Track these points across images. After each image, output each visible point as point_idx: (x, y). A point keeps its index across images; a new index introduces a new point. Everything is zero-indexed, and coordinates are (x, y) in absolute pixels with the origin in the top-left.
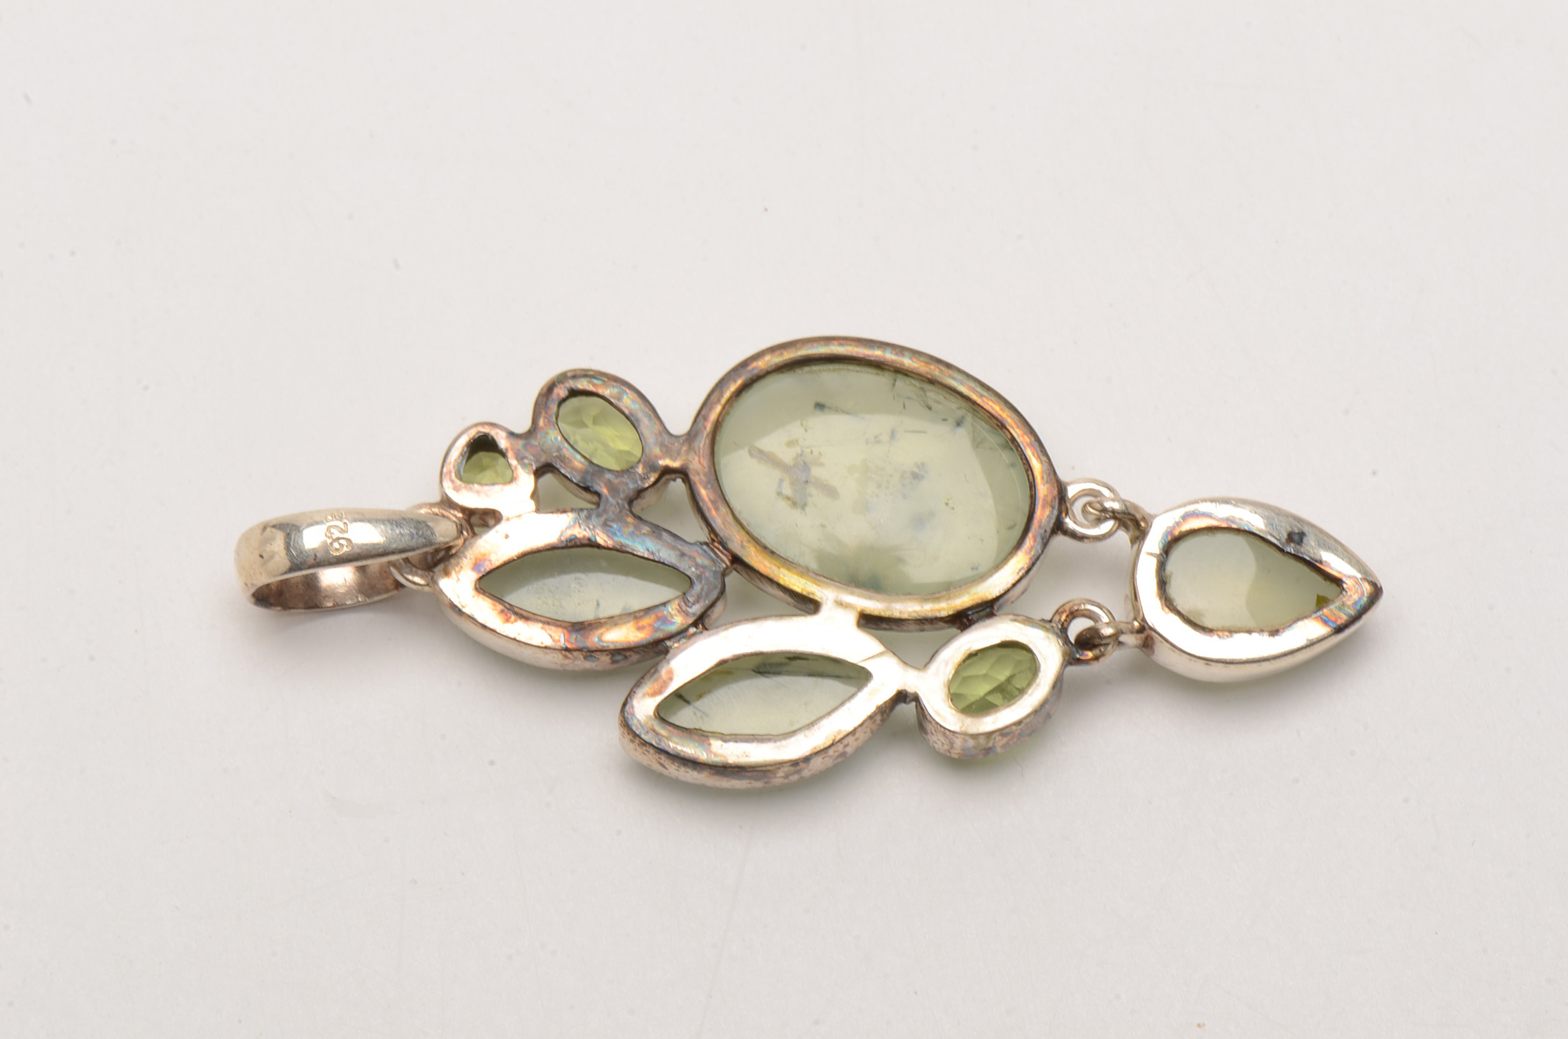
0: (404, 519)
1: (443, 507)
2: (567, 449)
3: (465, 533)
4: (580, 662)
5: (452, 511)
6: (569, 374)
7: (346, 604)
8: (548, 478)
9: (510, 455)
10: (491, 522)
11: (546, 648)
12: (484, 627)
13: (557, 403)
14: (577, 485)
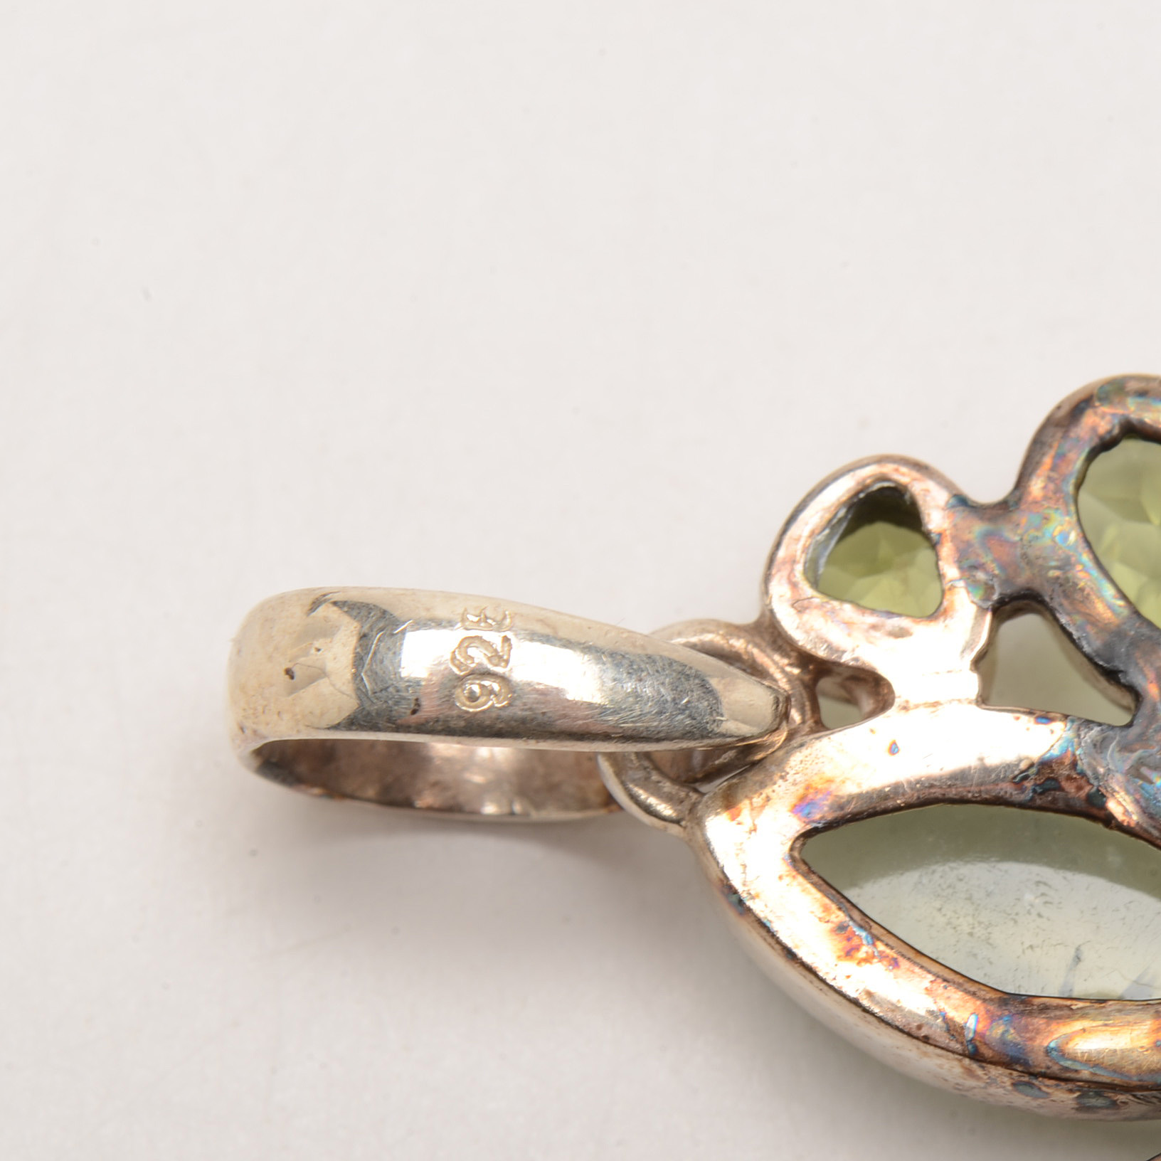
0: (650, 659)
1: (758, 640)
2: (1085, 570)
3: (795, 715)
4: (1001, 1091)
5: (777, 657)
6: (1132, 386)
7: (476, 812)
8: (1028, 625)
9: (946, 550)
10: (867, 704)
11: (926, 1040)
12: (790, 955)
13: (1087, 450)
14: (1089, 658)
